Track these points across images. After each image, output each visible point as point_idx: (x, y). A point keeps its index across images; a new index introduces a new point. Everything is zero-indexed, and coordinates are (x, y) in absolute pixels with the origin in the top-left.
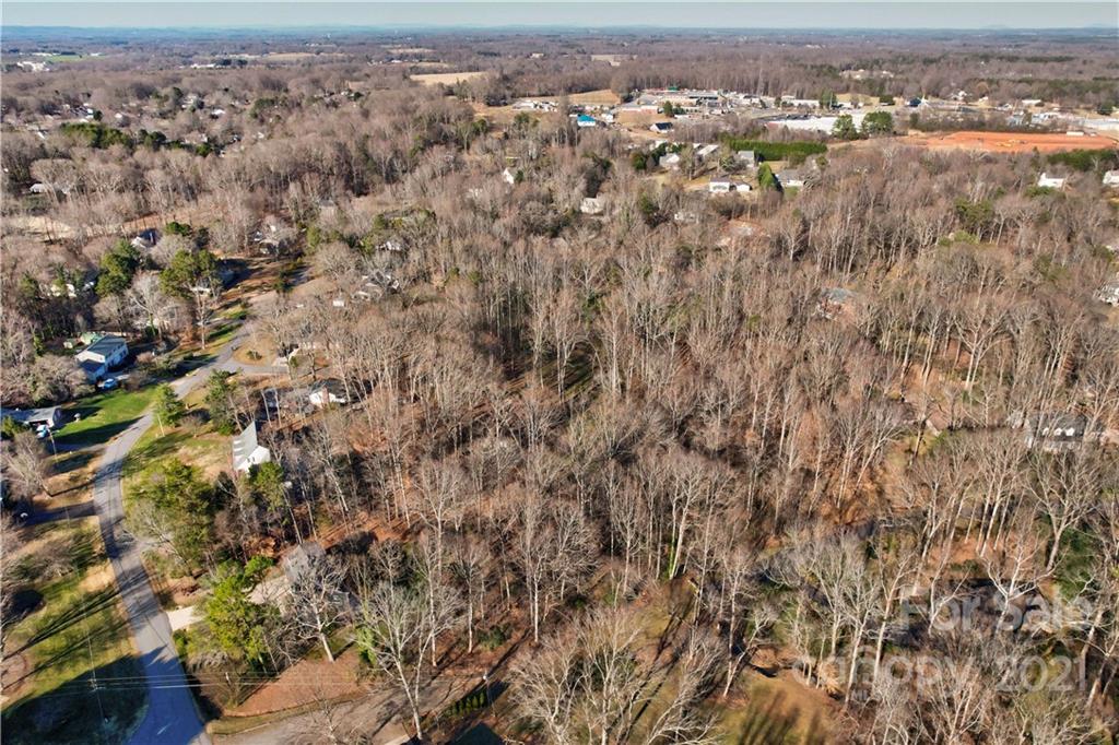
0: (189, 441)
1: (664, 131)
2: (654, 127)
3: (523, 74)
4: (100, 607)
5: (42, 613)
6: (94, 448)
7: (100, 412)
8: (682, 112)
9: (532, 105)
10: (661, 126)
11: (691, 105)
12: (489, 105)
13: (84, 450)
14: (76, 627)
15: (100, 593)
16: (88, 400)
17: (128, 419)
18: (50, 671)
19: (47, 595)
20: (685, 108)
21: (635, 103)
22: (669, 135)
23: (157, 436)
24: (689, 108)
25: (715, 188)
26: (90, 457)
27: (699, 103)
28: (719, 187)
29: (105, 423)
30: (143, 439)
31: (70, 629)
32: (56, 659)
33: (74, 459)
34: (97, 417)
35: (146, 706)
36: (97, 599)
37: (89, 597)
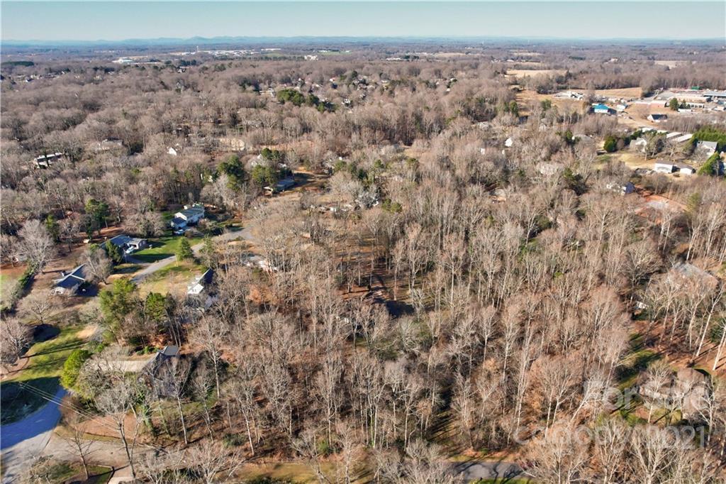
0: (187, 272)
1: (657, 121)
2: (650, 118)
4: (75, 347)
6: (144, 264)
7: (164, 246)
9: (570, 95)
10: (656, 117)
13: (140, 264)
15: (81, 340)
19: (62, 333)
25: (659, 168)
26: (140, 268)
28: (663, 168)
33: (131, 268)
34: (161, 249)
36: (77, 343)
37: (76, 340)
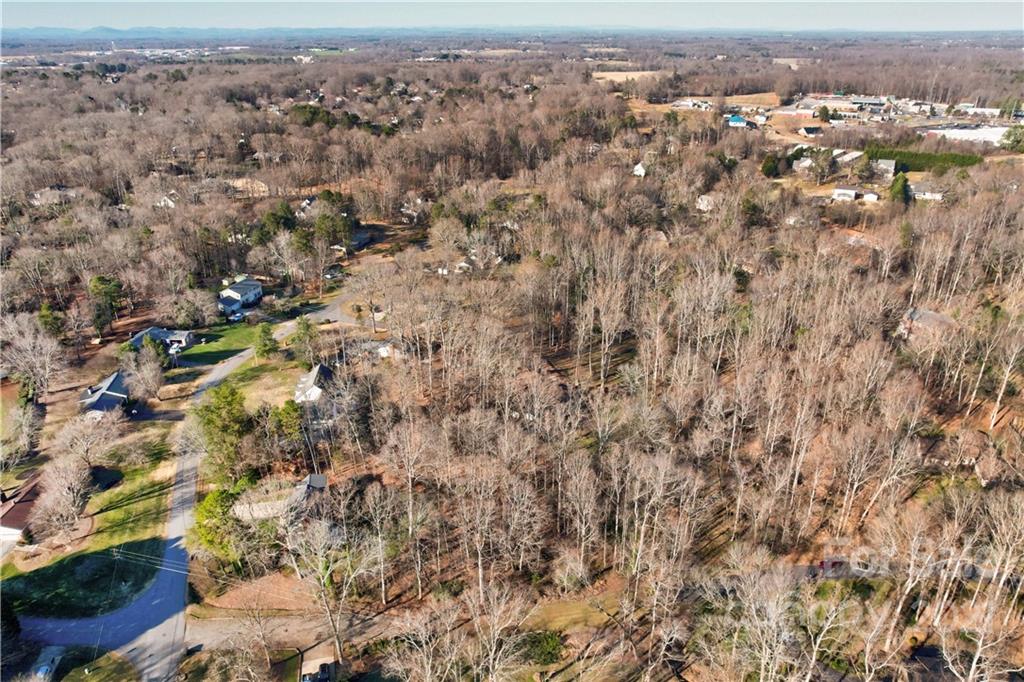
0: (274, 373)
1: (812, 136)
2: (802, 132)
3: (697, 74)
4: (157, 494)
5: (117, 490)
6: (205, 368)
7: (222, 339)
8: (840, 118)
9: (691, 104)
10: (809, 130)
11: (852, 110)
12: (650, 102)
13: (198, 368)
14: (135, 506)
15: (162, 483)
16: (218, 328)
17: (238, 348)
18: (105, 535)
19: (127, 477)
20: (843, 114)
21: (794, 106)
22: (814, 140)
23: (253, 365)
24: (848, 114)
25: (839, 195)
26: (201, 373)
27: (861, 109)
28: (844, 195)
29: (221, 349)
30: (243, 365)
31: (131, 506)
32: (111, 527)
33: (188, 374)
34: (218, 343)
35: (154, 580)
36: (157, 488)
37: (153, 484)
